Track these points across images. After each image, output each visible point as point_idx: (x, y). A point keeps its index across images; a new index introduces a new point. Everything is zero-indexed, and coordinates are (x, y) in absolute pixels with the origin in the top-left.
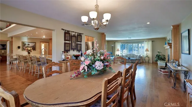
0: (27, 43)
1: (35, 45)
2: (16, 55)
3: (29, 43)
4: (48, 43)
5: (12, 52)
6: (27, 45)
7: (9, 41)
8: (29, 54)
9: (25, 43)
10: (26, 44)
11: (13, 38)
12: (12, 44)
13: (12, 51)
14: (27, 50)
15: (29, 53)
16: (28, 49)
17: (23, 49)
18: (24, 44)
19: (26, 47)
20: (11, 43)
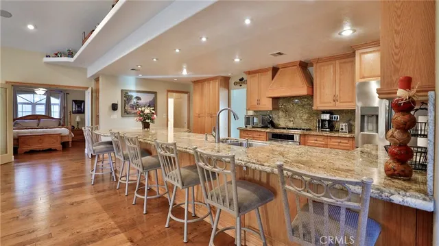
0: (134, 95)
1: (155, 100)
2: (112, 133)
3: (139, 95)
4: (186, 95)
5: (97, 123)
6: (135, 100)
7: (90, 90)
8: (145, 128)
9: (129, 94)
10: (132, 96)
11: (100, 79)
12: (97, 98)
13: (98, 116)
14: (140, 115)
15: (146, 126)
16: (142, 112)
17: (126, 113)
18: (126, 96)
19: (132, 107)
20: (94, 94)
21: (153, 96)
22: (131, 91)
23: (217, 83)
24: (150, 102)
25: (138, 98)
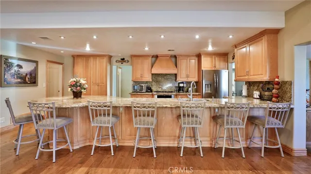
0: (16, 62)
1: (36, 70)
3: (21, 63)
6: (16, 68)
9: (10, 61)
10: (13, 64)
18: (6, 63)
19: (13, 75)
21: (35, 64)
22: (12, 58)
23: (105, 60)
24: (32, 71)
25: (20, 67)
